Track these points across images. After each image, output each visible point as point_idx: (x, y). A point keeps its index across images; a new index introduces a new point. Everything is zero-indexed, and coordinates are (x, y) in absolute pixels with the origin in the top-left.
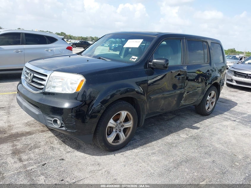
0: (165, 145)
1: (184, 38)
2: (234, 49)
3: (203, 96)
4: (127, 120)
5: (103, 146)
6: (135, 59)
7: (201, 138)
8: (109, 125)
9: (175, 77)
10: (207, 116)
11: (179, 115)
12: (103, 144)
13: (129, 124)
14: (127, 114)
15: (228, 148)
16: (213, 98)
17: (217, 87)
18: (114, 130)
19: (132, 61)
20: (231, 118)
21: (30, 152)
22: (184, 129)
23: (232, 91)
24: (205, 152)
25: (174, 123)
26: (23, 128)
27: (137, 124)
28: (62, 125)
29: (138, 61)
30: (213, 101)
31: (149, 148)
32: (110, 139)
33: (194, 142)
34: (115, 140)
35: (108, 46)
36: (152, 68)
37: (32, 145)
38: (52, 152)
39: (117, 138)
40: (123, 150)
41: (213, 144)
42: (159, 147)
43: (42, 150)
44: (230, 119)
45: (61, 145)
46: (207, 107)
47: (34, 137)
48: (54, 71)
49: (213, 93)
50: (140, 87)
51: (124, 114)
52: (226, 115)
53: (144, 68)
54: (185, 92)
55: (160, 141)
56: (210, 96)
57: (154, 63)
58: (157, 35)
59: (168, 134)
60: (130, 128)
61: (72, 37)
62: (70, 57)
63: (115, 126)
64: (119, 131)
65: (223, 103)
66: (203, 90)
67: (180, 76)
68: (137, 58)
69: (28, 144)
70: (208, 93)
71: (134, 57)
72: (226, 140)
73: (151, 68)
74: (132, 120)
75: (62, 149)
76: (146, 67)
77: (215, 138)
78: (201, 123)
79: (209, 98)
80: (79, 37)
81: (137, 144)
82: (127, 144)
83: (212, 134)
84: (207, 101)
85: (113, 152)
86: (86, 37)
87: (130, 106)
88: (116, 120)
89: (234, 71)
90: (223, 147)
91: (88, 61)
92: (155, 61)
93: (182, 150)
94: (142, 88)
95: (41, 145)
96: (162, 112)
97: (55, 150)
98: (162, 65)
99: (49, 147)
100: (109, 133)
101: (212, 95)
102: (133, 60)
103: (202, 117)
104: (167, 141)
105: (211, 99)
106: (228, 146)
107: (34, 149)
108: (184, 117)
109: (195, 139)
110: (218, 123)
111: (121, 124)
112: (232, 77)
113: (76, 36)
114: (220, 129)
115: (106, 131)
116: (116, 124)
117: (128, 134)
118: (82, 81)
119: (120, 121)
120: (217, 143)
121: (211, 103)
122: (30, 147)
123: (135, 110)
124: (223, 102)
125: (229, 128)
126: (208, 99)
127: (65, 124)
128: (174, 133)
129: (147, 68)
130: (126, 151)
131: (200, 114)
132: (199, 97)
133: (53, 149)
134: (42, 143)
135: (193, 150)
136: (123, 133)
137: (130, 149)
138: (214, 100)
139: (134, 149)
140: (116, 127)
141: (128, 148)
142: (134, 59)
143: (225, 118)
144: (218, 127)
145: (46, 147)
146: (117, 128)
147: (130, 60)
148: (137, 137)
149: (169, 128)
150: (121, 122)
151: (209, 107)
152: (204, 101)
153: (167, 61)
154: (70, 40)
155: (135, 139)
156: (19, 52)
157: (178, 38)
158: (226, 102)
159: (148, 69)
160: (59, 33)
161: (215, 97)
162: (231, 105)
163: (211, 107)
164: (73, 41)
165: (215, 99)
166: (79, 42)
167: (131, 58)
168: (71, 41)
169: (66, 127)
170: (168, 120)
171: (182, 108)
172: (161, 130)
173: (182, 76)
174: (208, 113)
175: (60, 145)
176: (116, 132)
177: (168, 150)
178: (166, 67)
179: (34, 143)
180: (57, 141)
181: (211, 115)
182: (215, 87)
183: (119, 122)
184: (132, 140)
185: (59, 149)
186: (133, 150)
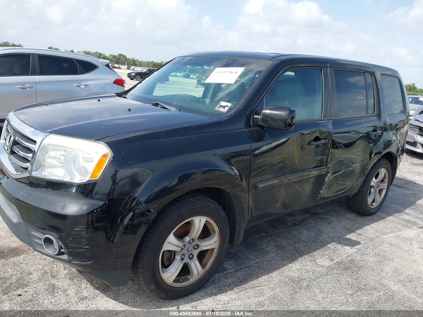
0: (286, 283)
1: (329, 65)
2: (413, 84)
3: (363, 179)
4: (206, 233)
5: (153, 291)
6: (227, 108)
7: (359, 268)
8: (167, 247)
9: (309, 143)
10: (370, 218)
11: (315, 214)
12: (153, 287)
13: (212, 243)
14: (206, 221)
15: (416, 293)
16: (382, 181)
17: (391, 161)
18: (178, 257)
19: (219, 111)
20: (418, 221)
21: (5, 297)
22: (325, 245)
23: (416, 164)
24: (368, 303)
25: (305, 232)
26: (5, 239)
27: (229, 239)
28: (62, 250)
29: (232, 112)
30: (382, 188)
31: (251, 292)
32: (170, 275)
33: (345, 278)
34: (179, 275)
35: (197, 77)
36: (262, 127)
37: (14, 279)
38: (50, 297)
39: (185, 271)
40: (197, 295)
41: (385, 282)
42: (272, 289)
43: (31, 291)
44: (415, 224)
45: (72, 280)
46: (370, 200)
47: (22, 261)
48: (51, 133)
49: (383, 172)
50: (233, 168)
51: (199, 222)
52: (408, 214)
53: (244, 127)
54: (328, 172)
55: (274, 274)
56: (376, 179)
57: (265, 116)
58: (273, 59)
59: (293, 258)
60: (212, 250)
61: (137, 63)
62: (99, 101)
63: (178, 249)
64: (189, 258)
65: (401, 189)
66: (364, 169)
67: (319, 142)
68: (229, 105)
69: (5, 278)
70: (373, 172)
71: (223, 103)
72: (411, 273)
73: (258, 126)
74: (217, 233)
75: (71, 292)
76: (248, 125)
77: (388, 269)
78: (358, 231)
79: (374, 182)
80: (148, 62)
81: (229, 281)
82: (207, 281)
83: (383, 259)
84: (371, 187)
85: (175, 302)
86: (160, 62)
87: (213, 205)
88: (180, 236)
89: (419, 126)
90: (406, 291)
91: (130, 110)
92: (268, 111)
93: (320, 297)
94: (237, 170)
95: (31, 279)
96: (281, 213)
97: (56, 294)
98: (282, 120)
99: (46, 285)
100: (166, 263)
101: (381, 177)
102: (221, 109)
103: (360, 220)
104: (291, 273)
105: (379, 184)
106: (416, 287)
107: (15, 290)
108: (326, 219)
109: (346, 269)
110: (392, 233)
111: (194, 244)
112: (416, 138)
113: (144, 61)
114: (398, 247)
115: (160, 261)
116: (181, 244)
117: (207, 263)
118: (105, 156)
119: (189, 237)
120: (393, 281)
121: (377, 192)
122: (8, 284)
123: (223, 214)
124: (400, 187)
125: (416, 245)
126: (372, 184)
127: (67, 247)
128: (306, 256)
129: (250, 126)
130: (203, 297)
131: (355, 212)
132: (356, 181)
133: (52, 289)
134: (35, 276)
135: (343, 298)
136: (197, 262)
137: (211, 295)
138: (385, 186)
139: (221, 293)
140: (182, 249)
141: (209, 290)
142: (224, 107)
143: (405, 220)
144: (394, 241)
145: (40, 285)
146: (185, 251)
147: (217, 109)
148: (229, 265)
149: (295, 242)
150: (193, 240)
151: (373, 199)
152: (365, 188)
153: (292, 112)
154: (133, 67)
155: (225, 269)
156: (26, 88)
157: (317, 65)
158: (405, 185)
159: (252, 129)
160: (115, 56)
161: (387, 180)
162: (416, 192)
163: (379, 199)
164: (138, 70)
165: (386, 184)
166: (146, 70)
167: (218, 106)
168: (135, 69)
169: (70, 254)
170: (294, 225)
171: (321, 202)
172: (280, 247)
173: (323, 141)
174: (372, 211)
175: (69, 282)
176: (182, 259)
177: (291, 297)
178: (290, 125)
179: (19, 276)
180: (66, 271)
181: (378, 214)
182: (385, 161)
183: (187, 239)
184: (219, 272)
185: (65, 291)
186: (219, 297)
